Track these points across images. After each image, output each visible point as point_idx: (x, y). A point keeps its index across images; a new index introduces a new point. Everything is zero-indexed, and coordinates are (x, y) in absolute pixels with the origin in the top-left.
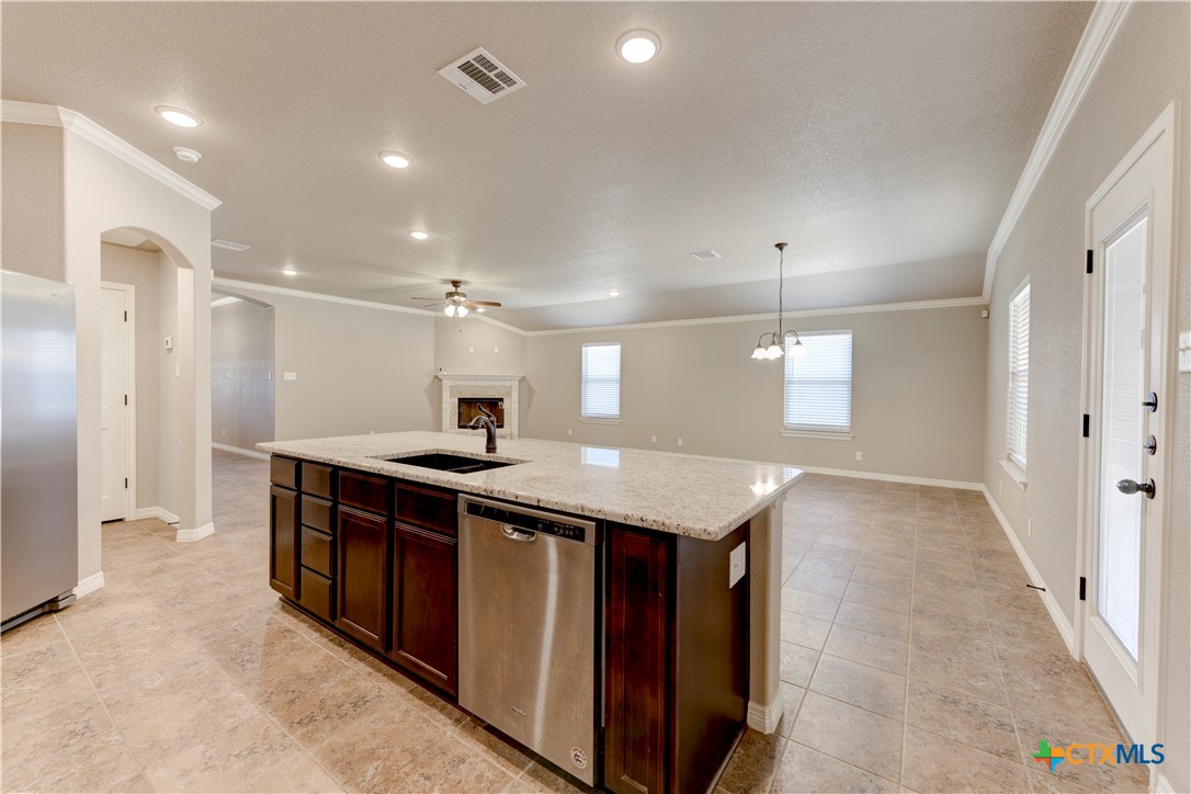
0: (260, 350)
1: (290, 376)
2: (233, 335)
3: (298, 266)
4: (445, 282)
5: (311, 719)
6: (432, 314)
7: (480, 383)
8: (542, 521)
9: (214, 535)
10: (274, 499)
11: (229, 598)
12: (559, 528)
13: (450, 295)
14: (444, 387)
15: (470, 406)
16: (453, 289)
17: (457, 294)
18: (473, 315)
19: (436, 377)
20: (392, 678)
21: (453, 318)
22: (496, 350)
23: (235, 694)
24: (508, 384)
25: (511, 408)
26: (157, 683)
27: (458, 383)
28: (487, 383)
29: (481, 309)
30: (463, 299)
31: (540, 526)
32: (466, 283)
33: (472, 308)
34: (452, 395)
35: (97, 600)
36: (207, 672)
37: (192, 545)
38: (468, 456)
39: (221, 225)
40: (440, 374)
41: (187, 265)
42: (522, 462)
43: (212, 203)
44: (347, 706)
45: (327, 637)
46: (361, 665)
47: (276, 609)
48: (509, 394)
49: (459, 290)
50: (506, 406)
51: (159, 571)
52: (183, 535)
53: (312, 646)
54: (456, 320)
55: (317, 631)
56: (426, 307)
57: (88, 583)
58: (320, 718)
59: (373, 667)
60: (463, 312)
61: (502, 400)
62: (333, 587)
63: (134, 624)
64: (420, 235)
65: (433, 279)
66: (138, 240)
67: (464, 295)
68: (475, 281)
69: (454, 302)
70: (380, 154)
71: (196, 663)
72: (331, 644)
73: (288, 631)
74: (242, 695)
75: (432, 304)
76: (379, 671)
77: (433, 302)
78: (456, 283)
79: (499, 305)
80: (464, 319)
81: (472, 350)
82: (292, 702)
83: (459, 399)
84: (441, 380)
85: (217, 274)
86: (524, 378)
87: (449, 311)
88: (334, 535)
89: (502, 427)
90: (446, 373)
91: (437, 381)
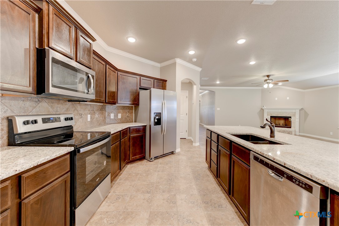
0: (212, 103)
1: (218, 109)
2: (207, 100)
3: (220, 81)
4: (264, 76)
5: (208, 203)
6: (260, 88)
7: (280, 111)
8: (287, 174)
9: (199, 146)
10: (207, 140)
11: (198, 162)
12: (296, 180)
13: (266, 80)
14: (265, 112)
15: (275, 119)
16: (267, 78)
17: (269, 79)
18: (276, 87)
19: (262, 109)
20: (231, 204)
21: (267, 88)
22: (288, 98)
23: (194, 186)
24: (294, 111)
25: (295, 121)
26: (182, 176)
27: (270, 111)
28: (283, 111)
29: (280, 84)
30: (271, 81)
31: (285, 176)
32: (272, 75)
33: (276, 84)
34: (268, 115)
35: (179, 154)
36: (191, 178)
37: (195, 147)
38: (262, 138)
39: (202, 74)
40: (263, 108)
41: (195, 85)
42: (286, 144)
43: (199, 69)
44: (217, 205)
45: (216, 181)
46: (223, 195)
47: (207, 169)
48: (295, 115)
49: (269, 78)
50: (292, 120)
51: (188, 151)
52: (194, 144)
53: (212, 183)
54: (268, 88)
55: (214, 178)
56: (257, 86)
57: (178, 150)
58: (210, 204)
59: (226, 197)
60: (271, 86)
61: (290, 117)
62: (217, 168)
63: (182, 161)
64: (252, 63)
65: (259, 76)
66: (188, 81)
67: (272, 80)
68: (276, 74)
69: (268, 83)
70: (236, 41)
71: (189, 175)
72: (217, 184)
73: (208, 175)
74: (195, 187)
75: (260, 85)
76: (228, 200)
77: (260, 84)
78: (268, 76)
79: (288, 81)
80: (272, 88)
81: (276, 99)
82: (204, 195)
83: (271, 116)
84: (264, 110)
85: (201, 86)
86: (302, 109)
87: (266, 86)
88: (218, 153)
89: (291, 128)
90: (265, 107)
91: (262, 110)
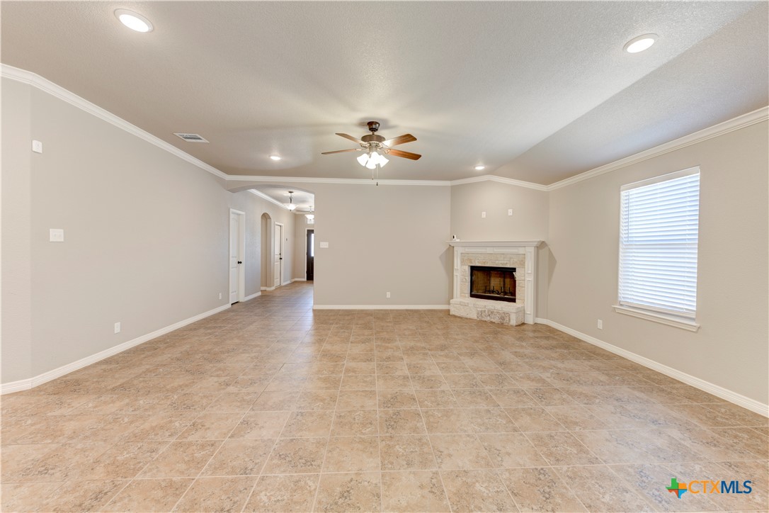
1: (324, 245)
6: (448, 183)
7: (489, 250)
14: (455, 253)
19: (449, 245)
22: (510, 212)
24: (521, 251)
25: (525, 281)
27: (467, 250)
28: (498, 250)
34: (463, 262)
40: (453, 242)
48: (523, 263)
50: (519, 276)
61: (514, 270)
81: (484, 215)
83: (471, 267)
84: (454, 248)
86: (541, 246)
89: (514, 301)
90: (458, 240)
91: (451, 249)
